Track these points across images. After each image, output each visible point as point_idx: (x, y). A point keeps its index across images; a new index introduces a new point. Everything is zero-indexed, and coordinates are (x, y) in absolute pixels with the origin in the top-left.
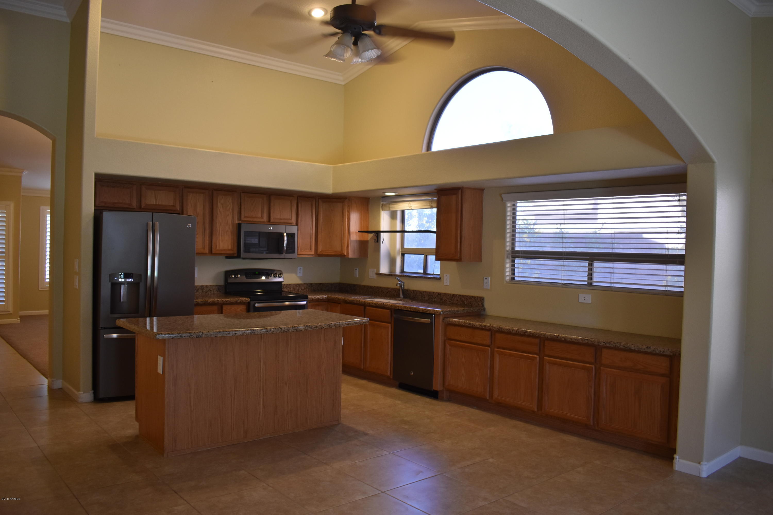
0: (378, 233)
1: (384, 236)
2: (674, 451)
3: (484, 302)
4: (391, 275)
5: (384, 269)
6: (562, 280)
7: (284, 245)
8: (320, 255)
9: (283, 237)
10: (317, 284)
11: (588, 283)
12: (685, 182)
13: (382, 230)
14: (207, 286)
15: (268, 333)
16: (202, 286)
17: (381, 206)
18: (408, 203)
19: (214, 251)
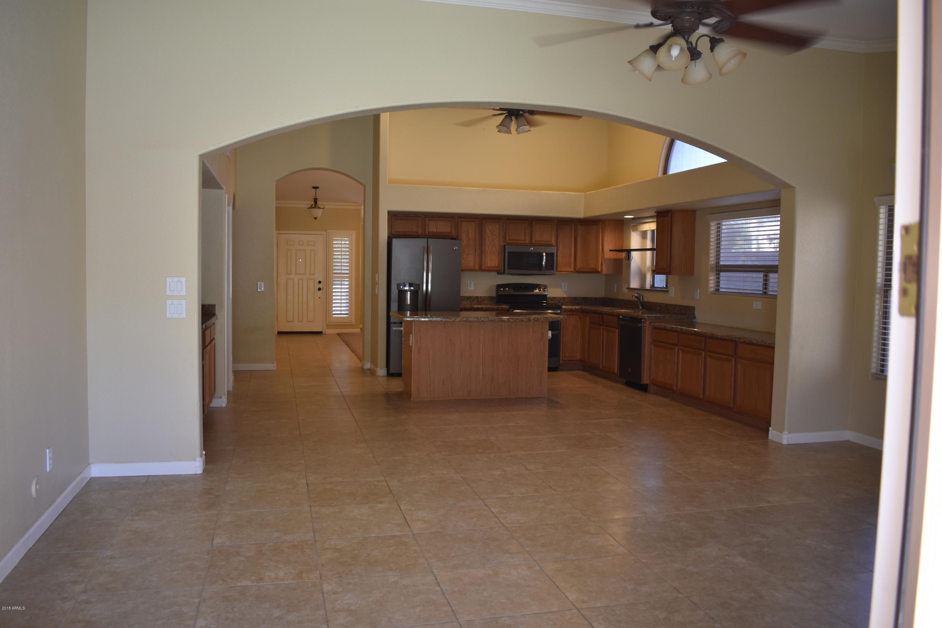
0: (629, 251)
1: (634, 255)
2: (769, 424)
3: (695, 311)
4: (642, 289)
5: (634, 284)
6: (744, 289)
7: (543, 263)
8: (579, 272)
9: (542, 256)
10: (581, 298)
11: (763, 292)
12: (779, 206)
13: (632, 248)
14: (481, 297)
15: (478, 320)
16: (477, 297)
17: (631, 227)
18: (648, 224)
19: (483, 268)
